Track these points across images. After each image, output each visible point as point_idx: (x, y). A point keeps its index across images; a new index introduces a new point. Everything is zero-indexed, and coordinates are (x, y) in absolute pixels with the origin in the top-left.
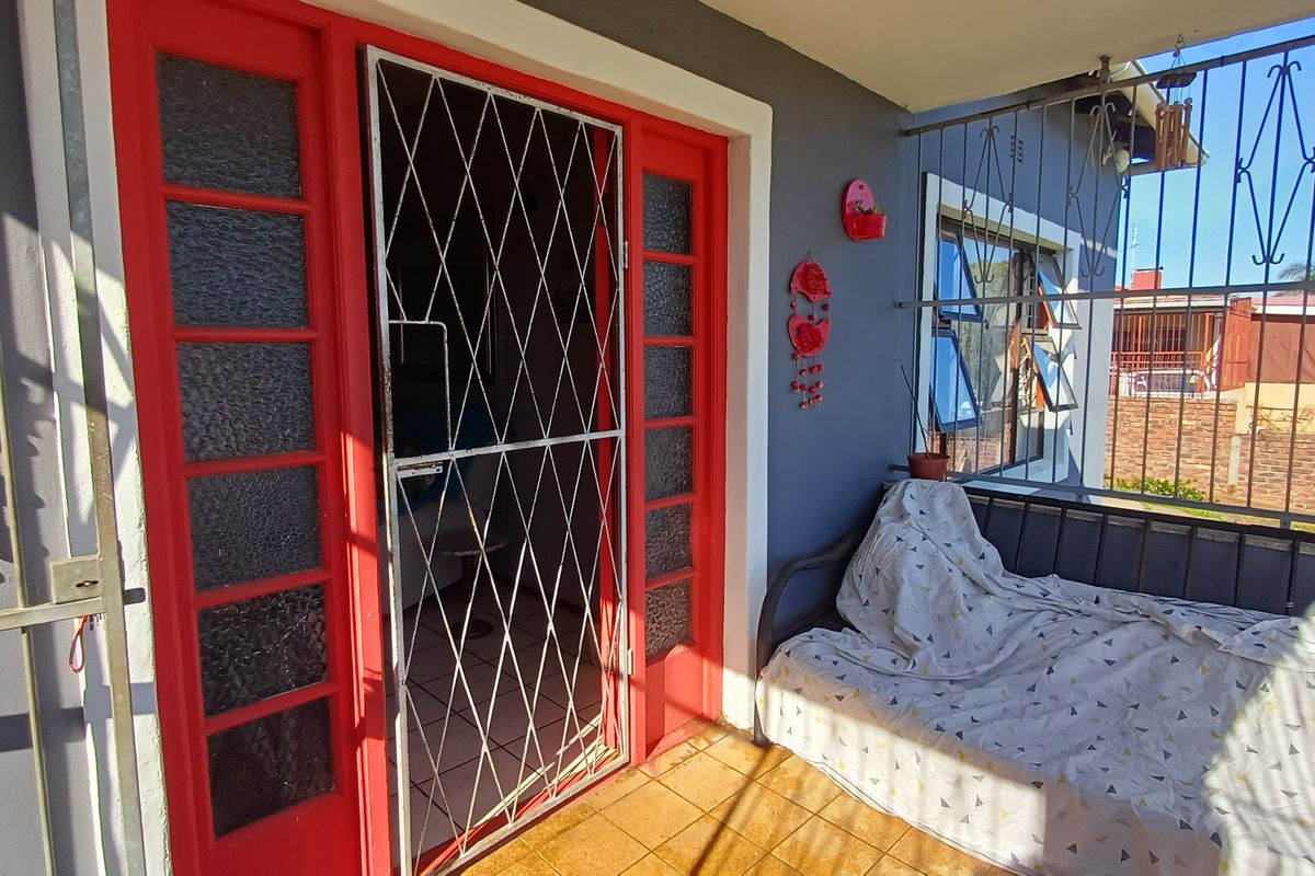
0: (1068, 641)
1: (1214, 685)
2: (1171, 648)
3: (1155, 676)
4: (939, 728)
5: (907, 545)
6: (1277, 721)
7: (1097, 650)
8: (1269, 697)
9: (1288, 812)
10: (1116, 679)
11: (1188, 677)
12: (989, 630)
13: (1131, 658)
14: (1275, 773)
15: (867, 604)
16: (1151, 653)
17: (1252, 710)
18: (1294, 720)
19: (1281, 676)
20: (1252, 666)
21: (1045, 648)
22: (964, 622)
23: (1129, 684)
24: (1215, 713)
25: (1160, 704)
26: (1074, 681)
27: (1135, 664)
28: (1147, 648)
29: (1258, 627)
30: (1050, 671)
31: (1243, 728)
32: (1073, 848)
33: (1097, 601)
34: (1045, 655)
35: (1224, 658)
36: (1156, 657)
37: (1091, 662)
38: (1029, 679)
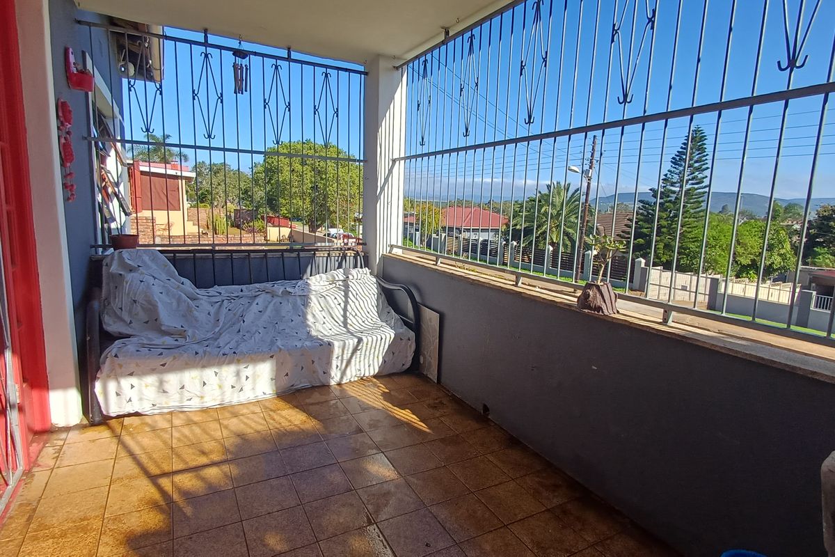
0: (242, 309)
1: (295, 306)
2: (277, 300)
3: (277, 311)
4: (224, 355)
5: (148, 284)
6: (317, 311)
7: (254, 308)
8: (312, 304)
9: (333, 334)
10: (265, 317)
11: (287, 307)
12: (209, 314)
13: (267, 307)
14: (324, 325)
15: (131, 322)
16: (272, 303)
17: (309, 311)
18: (321, 309)
19: (312, 297)
20: (303, 297)
21: (235, 315)
22: (197, 313)
23: (270, 317)
24: (300, 316)
25: (284, 319)
26: (252, 322)
27: (269, 310)
28: (270, 302)
29: (298, 284)
30: (244, 321)
31: (310, 317)
32: (287, 375)
33: (242, 291)
34: (237, 317)
35: (294, 297)
36: (275, 303)
37: (255, 313)
38: (236, 328)
